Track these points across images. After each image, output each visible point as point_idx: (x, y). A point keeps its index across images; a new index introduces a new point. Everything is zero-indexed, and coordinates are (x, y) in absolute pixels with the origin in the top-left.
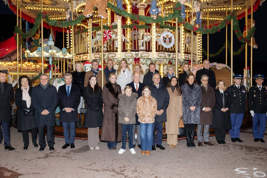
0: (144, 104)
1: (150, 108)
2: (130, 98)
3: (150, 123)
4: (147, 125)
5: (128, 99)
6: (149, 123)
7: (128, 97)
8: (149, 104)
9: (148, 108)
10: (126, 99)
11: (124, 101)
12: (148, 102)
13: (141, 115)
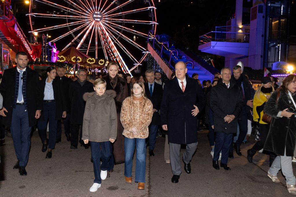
0: (133, 108)
1: (141, 115)
2: (102, 99)
3: (141, 138)
4: (136, 141)
5: (100, 100)
6: (139, 137)
7: (99, 96)
8: (140, 108)
9: (138, 114)
10: (97, 100)
11: (93, 105)
12: (138, 105)
13: (126, 123)
